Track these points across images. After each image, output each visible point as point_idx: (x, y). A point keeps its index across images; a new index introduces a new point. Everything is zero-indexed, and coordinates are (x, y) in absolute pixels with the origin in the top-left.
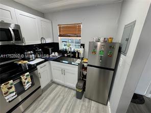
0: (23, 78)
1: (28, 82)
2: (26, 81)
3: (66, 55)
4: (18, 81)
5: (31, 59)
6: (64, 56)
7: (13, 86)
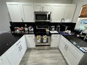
0: (44, 37)
1: (45, 40)
2: (45, 39)
3: (78, 36)
4: (42, 37)
5: (52, 30)
6: (76, 36)
7: (40, 38)
